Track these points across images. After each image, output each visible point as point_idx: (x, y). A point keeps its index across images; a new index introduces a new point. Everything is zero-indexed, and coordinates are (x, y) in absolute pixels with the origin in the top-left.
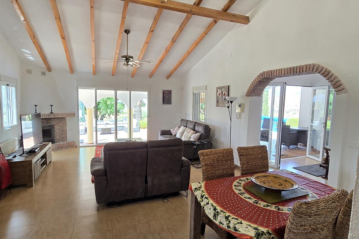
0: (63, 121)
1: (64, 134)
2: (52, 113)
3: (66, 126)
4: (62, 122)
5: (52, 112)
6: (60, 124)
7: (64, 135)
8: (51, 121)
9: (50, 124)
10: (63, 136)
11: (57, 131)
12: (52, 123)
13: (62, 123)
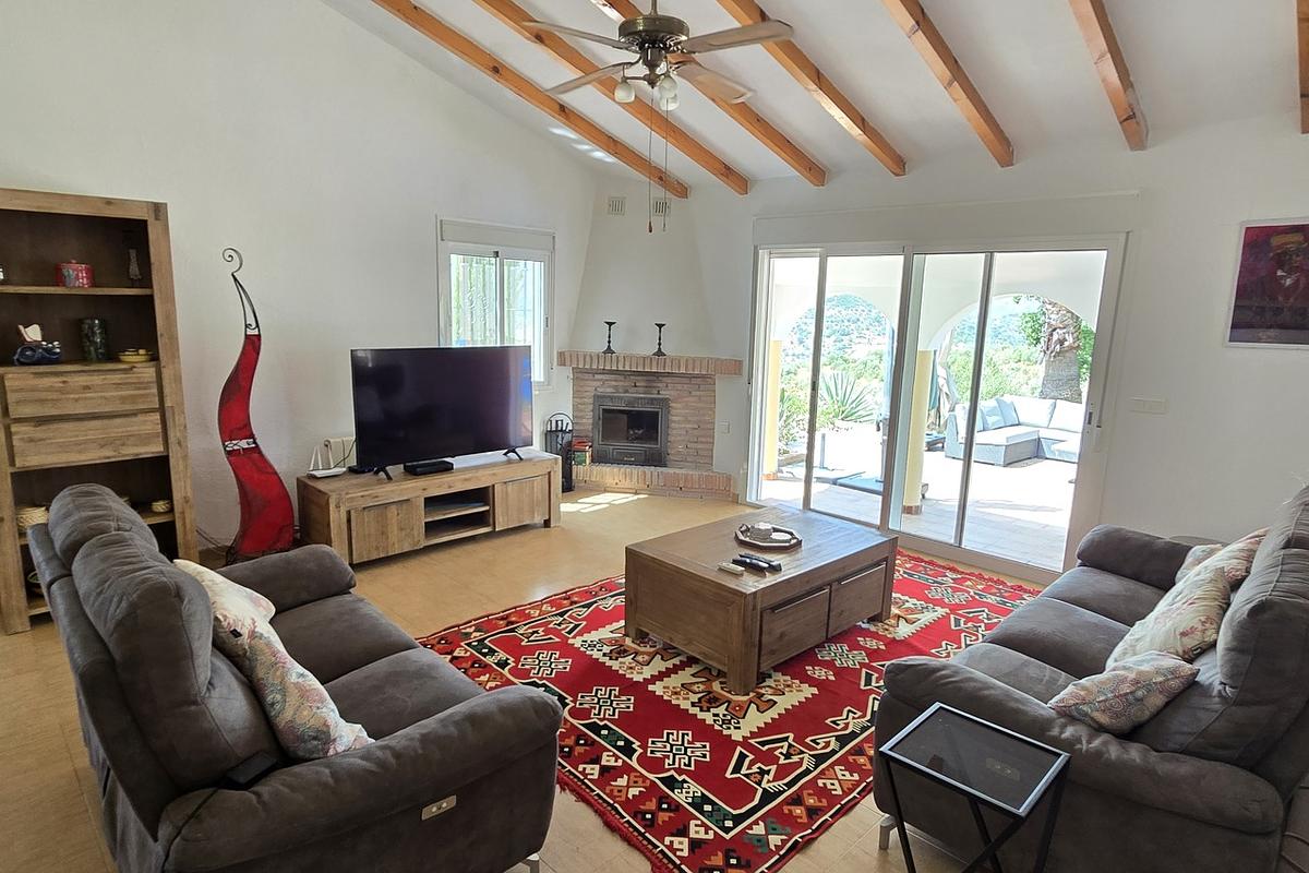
0: (702, 387)
1: (704, 440)
2: (659, 353)
3: (711, 409)
4: (698, 393)
5: (660, 349)
6: (691, 399)
7: (702, 442)
8: (659, 385)
9: (659, 393)
10: (700, 446)
11: (679, 422)
12: (665, 394)
13: (700, 396)
